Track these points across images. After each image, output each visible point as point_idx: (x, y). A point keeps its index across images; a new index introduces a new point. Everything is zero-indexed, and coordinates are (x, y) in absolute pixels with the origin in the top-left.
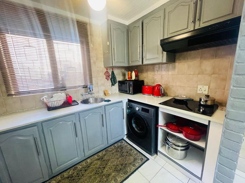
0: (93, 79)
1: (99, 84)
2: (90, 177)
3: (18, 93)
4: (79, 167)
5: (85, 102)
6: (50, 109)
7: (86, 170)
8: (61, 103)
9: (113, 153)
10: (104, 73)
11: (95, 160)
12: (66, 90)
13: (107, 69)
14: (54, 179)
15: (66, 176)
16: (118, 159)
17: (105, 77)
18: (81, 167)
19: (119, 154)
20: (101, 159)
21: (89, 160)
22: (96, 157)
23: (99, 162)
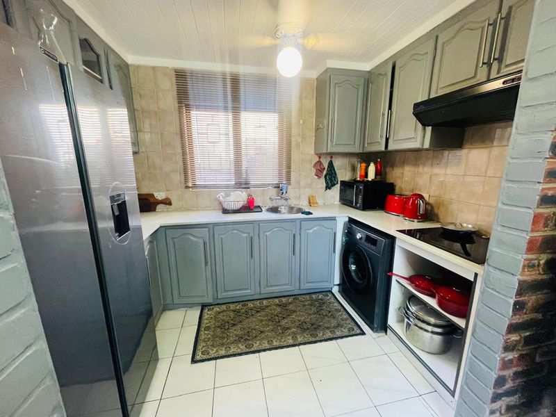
0: (292, 174)
1: (301, 184)
2: (262, 321)
3: (195, 186)
4: (250, 305)
5: (274, 210)
6: (225, 211)
7: (258, 312)
8: (239, 206)
9: (304, 305)
10: (313, 164)
11: (275, 305)
12: (248, 188)
13: (320, 158)
14: (219, 306)
15: (231, 308)
16: (310, 315)
17: (314, 171)
18: (252, 305)
19: (314, 309)
20: (284, 306)
21: (265, 302)
22: (277, 301)
23: (279, 309)
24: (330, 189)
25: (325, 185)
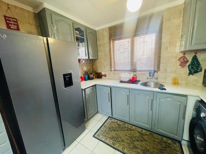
1: (168, 70)
2: (126, 135)
4: (126, 125)
7: (127, 130)
10: (178, 59)
11: (137, 131)
13: (184, 54)
14: (114, 119)
15: (118, 123)
17: (179, 63)
18: (127, 126)
20: (142, 134)
21: (134, 127)
22: (140, 130)
23: (138, 135)
24: (192, 74)
25: (188, 72)
